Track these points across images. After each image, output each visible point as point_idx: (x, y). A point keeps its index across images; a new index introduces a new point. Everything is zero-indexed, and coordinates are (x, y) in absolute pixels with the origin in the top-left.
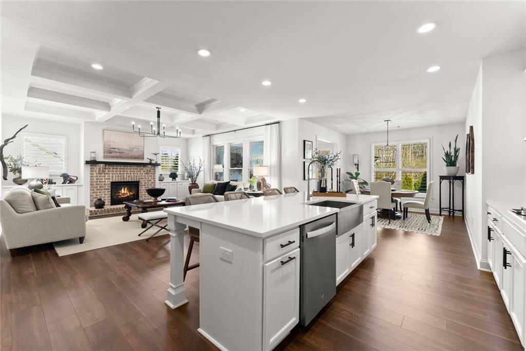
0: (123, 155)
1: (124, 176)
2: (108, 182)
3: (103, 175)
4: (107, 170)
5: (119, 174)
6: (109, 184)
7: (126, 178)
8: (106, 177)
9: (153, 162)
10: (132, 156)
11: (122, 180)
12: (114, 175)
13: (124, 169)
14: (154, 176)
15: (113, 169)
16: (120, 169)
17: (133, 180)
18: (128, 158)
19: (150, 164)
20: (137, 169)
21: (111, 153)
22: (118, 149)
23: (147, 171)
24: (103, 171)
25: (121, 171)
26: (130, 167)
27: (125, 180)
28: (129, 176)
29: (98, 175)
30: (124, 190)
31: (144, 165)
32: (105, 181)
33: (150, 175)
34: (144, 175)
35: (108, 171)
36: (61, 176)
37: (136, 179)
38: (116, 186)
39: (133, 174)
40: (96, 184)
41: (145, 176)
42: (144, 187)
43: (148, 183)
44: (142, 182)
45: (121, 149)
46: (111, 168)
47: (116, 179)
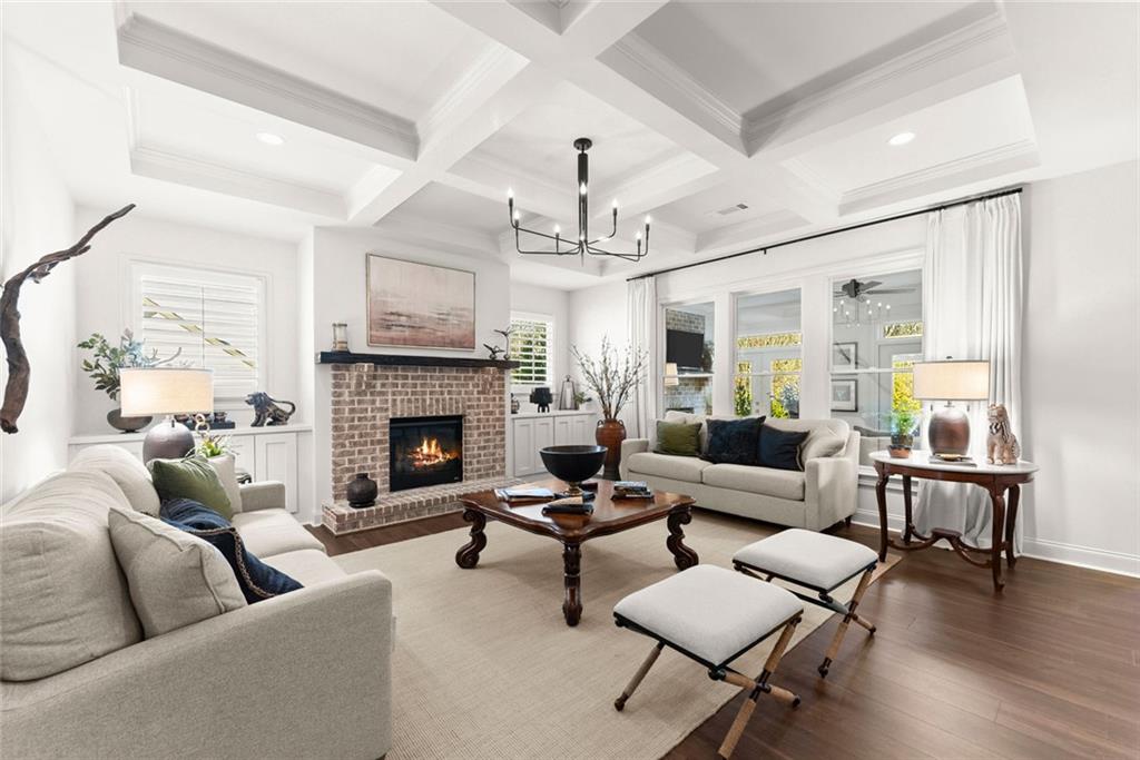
0: (421, 335)
1: (424, 400)
2: (382, 421)
3: (369, 397)
4: (379, 383)
5: (413, 393)
6: (383, 426)
7: (431, 405)
8: (378, 405)
9: (500, 356)
10: (443, 337)
11: (421, 414)
12: (399, 398)
13: (424, 378)
14: (501, 399)
15: (396, 377)
16: (413, 378)
17: (448, 413)
18: (432, 344)
19: (493, 362)
20: (459, 379)
21: (388, 327)
22: (409, 317)
23: (484, 385)
24: (369, 385)
25: (415, 386)
26: (441, 371)
27: (428, 414)
28: (437, 400)
29: (356, 398)
30: (429, 446)
31: (477, 365)
32: (374, 418)
33: (492, 396)
34: (476, 396)
35: (383, 385)
36: (249, 403)
37: (457, 408)
38: (404, 432)
39: (449, 393)
40: (351, 428)
41: (479, 399)
42: (476, 432)
43: (488, 420)
44: (471, 418)
45: (415, 316)
46: (390, 374)
47: (404, 410)
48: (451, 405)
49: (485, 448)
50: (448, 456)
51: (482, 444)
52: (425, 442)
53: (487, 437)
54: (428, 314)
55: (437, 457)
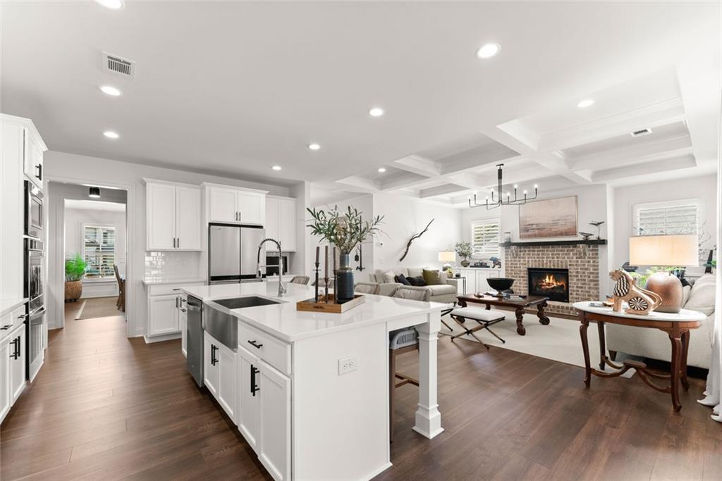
0: (543, 232)
1: (543, 261)
2: (524, 268)
3: (518, 259)
4: (522, 253)
5: (538, 258)
6: (524, 271)
7: (546, 263)
8: (522, 262)
9: (591, 238)
10: (556, 232)
11: (541, 267)
12: (530, 260)
13: (543, 251)
14: (594, 262)
15: (529, 251)
16: (538, 251)
17: (556, 267)
18: (550, 235)
19: (587, 242)
20: (564, 251)
21: (528, 231)
22: (537, 225)
23: (580, 254)
24: (517, 255)
25: (539, 255)
27: (545, 267)
28: (550, 261)
29: (513, 259)
30: (549, 279)
31: (574, 243)
32: (520, 267)
33: (587, 259)
34: (575, 259)
35: (524, 254)
36: (490, 260)
37: (562, 265)
38: (535, 274)
39: (557, 258)
41: (578, 261)
42: (575, 279)
43: (584, 273)
44: (572, 272)
45: (540, 224)
46: (527, 250)
47: (533, 265)
48: (558, 264)
49: (582, 287)
50: (559, 284)
51: (580, 285)
52: (547, 277)
53: (584, 282)
54: (546, 222)
55: (553, 284)
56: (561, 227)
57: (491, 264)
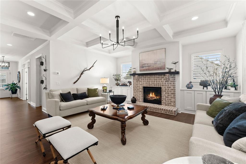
0: (150, 68)
1: (150, 83)
2: (141, 87)
3: (139, 82)
4: (140, 79)
5: (147, 81)
7: (151, 84)
8: (140, 84)
9: (172, 71)
10: (156, 68)
11: (149, 86)
12: (144, 82)
13: (150, 78)
14: (173, 83)
15: (144, 78)
16: (147, 78)
17: (156, 86)
18: (153, 69)
19: (170, 73)
20: (159, 78)
21: (143, 67)
22: (147, 64)
23: (167, 79)
24: (138, 80)
25: (148, 80)
27: (151, 86)
28: (153, 83)
29: (137, 82)
31: (164, 74)
33: (170, 82)
34: (164, 82)
35: (141, 80)
36: (128, 82)
37: (158, 85)
38: (147, 90)
39: (156, 81)
40: (136, 88)
41: (166, 83)
42: (164, 93)
43: (169, 89)
44: (163, 89)
45: (149, 63)
46: (143, 77)
47: (145, 85)
48: (157, 84)
49: (167, 97)
50: (157, 97)
51: (167, 96)
52: (151, 93)
53: (168, 94)
54: (151, 63)
55: (154, 97)
56: (158, 66)
57: (128, 84)
